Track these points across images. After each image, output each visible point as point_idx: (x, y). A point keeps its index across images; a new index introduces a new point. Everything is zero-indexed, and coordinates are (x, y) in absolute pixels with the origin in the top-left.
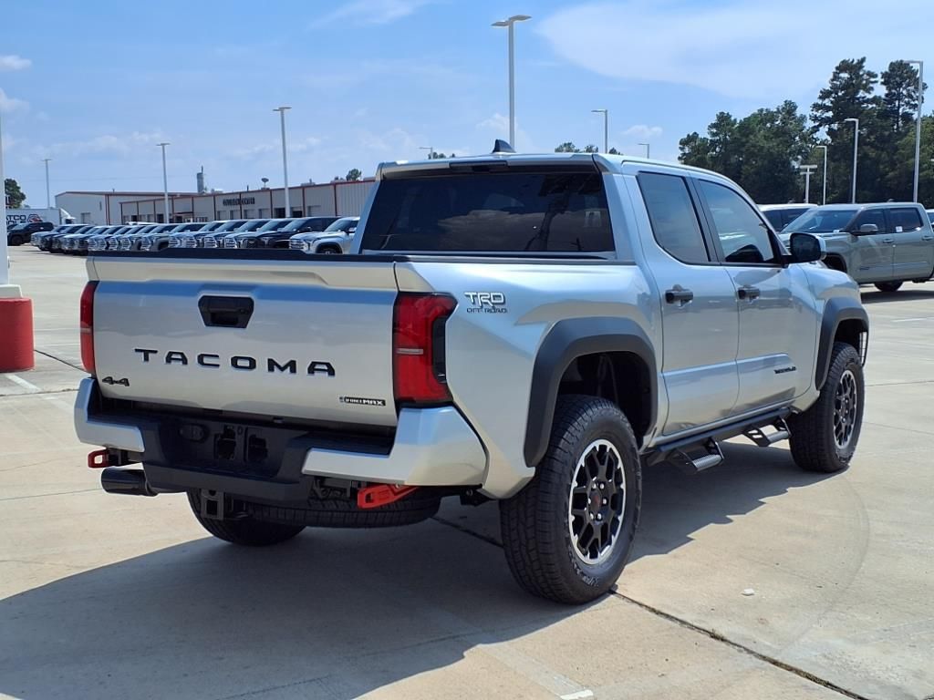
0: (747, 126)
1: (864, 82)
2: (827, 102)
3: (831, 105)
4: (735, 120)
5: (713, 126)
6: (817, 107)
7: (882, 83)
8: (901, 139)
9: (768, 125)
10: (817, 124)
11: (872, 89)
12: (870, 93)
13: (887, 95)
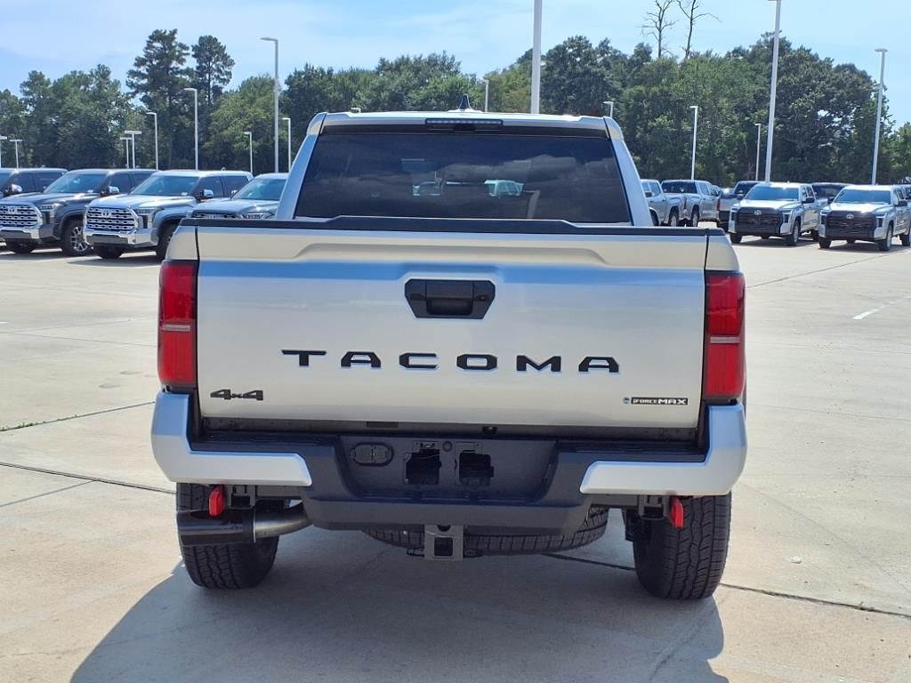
0: (61, 88)
1: (177, 53)
2: (143, 70)
3: (146, 73)
4: (49, 80)
5: (26, 84)
6: (132, 74)
7: (194, 56)
8: (214, 110)
9: (82, 87)
10: (134, 90)
11: (184, 60)
12: (182, 64)
13: (198, 68)
